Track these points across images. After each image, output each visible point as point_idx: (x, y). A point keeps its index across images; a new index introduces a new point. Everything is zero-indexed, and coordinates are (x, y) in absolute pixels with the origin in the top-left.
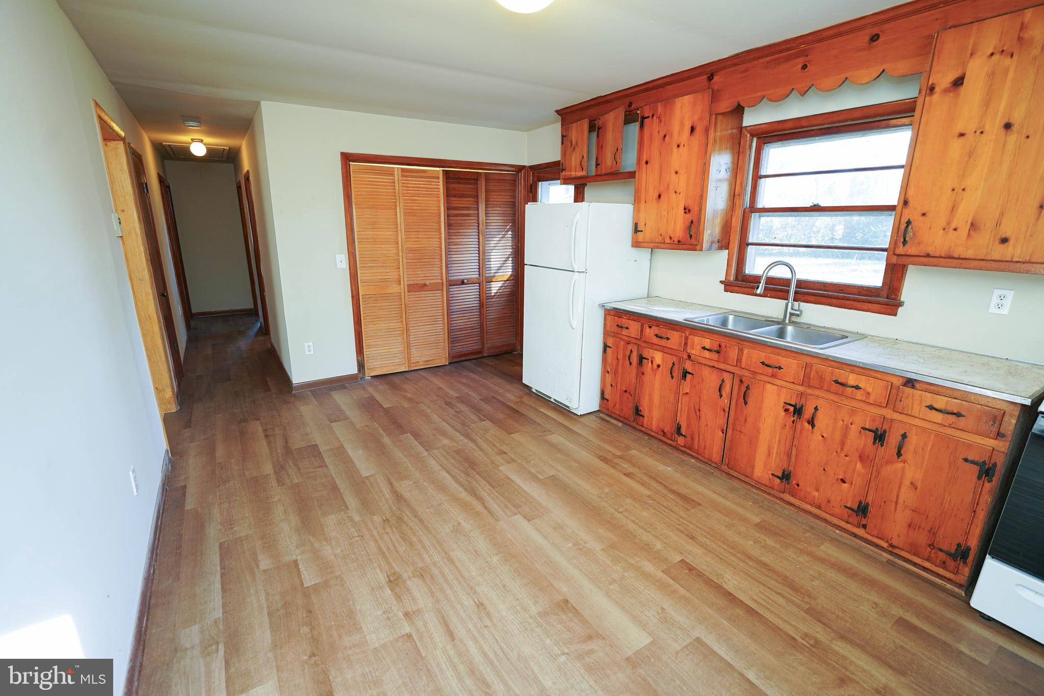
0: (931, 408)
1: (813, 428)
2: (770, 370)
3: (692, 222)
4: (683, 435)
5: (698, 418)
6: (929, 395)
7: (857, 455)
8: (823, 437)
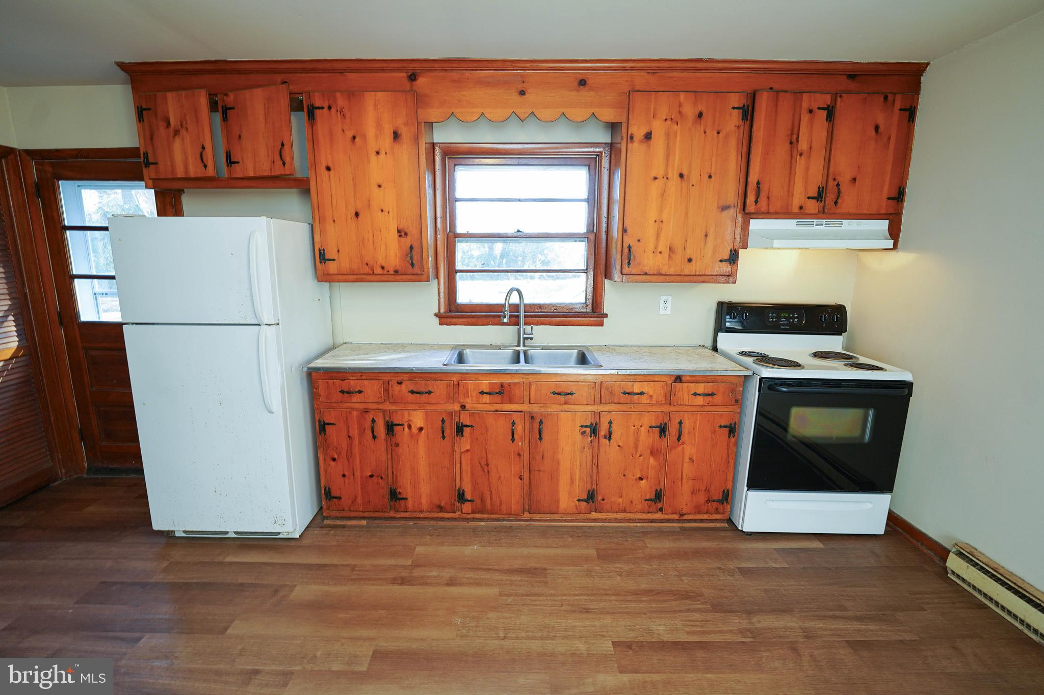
0: (695, 394)
1: (609, 441)
2: (562, 398)
3: (411, 248)
4: (469, 501)
5: (487, 473)
6: (692, 385)
7: (649, 452)
8: (619, 446)
